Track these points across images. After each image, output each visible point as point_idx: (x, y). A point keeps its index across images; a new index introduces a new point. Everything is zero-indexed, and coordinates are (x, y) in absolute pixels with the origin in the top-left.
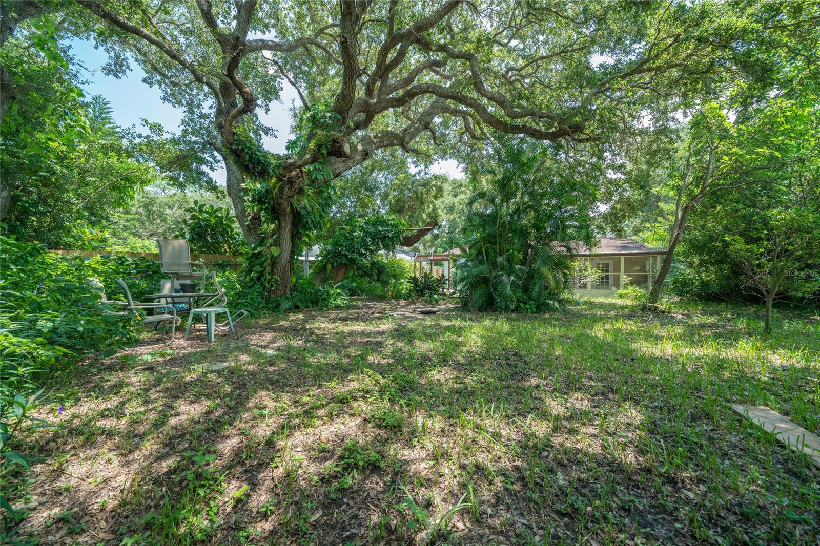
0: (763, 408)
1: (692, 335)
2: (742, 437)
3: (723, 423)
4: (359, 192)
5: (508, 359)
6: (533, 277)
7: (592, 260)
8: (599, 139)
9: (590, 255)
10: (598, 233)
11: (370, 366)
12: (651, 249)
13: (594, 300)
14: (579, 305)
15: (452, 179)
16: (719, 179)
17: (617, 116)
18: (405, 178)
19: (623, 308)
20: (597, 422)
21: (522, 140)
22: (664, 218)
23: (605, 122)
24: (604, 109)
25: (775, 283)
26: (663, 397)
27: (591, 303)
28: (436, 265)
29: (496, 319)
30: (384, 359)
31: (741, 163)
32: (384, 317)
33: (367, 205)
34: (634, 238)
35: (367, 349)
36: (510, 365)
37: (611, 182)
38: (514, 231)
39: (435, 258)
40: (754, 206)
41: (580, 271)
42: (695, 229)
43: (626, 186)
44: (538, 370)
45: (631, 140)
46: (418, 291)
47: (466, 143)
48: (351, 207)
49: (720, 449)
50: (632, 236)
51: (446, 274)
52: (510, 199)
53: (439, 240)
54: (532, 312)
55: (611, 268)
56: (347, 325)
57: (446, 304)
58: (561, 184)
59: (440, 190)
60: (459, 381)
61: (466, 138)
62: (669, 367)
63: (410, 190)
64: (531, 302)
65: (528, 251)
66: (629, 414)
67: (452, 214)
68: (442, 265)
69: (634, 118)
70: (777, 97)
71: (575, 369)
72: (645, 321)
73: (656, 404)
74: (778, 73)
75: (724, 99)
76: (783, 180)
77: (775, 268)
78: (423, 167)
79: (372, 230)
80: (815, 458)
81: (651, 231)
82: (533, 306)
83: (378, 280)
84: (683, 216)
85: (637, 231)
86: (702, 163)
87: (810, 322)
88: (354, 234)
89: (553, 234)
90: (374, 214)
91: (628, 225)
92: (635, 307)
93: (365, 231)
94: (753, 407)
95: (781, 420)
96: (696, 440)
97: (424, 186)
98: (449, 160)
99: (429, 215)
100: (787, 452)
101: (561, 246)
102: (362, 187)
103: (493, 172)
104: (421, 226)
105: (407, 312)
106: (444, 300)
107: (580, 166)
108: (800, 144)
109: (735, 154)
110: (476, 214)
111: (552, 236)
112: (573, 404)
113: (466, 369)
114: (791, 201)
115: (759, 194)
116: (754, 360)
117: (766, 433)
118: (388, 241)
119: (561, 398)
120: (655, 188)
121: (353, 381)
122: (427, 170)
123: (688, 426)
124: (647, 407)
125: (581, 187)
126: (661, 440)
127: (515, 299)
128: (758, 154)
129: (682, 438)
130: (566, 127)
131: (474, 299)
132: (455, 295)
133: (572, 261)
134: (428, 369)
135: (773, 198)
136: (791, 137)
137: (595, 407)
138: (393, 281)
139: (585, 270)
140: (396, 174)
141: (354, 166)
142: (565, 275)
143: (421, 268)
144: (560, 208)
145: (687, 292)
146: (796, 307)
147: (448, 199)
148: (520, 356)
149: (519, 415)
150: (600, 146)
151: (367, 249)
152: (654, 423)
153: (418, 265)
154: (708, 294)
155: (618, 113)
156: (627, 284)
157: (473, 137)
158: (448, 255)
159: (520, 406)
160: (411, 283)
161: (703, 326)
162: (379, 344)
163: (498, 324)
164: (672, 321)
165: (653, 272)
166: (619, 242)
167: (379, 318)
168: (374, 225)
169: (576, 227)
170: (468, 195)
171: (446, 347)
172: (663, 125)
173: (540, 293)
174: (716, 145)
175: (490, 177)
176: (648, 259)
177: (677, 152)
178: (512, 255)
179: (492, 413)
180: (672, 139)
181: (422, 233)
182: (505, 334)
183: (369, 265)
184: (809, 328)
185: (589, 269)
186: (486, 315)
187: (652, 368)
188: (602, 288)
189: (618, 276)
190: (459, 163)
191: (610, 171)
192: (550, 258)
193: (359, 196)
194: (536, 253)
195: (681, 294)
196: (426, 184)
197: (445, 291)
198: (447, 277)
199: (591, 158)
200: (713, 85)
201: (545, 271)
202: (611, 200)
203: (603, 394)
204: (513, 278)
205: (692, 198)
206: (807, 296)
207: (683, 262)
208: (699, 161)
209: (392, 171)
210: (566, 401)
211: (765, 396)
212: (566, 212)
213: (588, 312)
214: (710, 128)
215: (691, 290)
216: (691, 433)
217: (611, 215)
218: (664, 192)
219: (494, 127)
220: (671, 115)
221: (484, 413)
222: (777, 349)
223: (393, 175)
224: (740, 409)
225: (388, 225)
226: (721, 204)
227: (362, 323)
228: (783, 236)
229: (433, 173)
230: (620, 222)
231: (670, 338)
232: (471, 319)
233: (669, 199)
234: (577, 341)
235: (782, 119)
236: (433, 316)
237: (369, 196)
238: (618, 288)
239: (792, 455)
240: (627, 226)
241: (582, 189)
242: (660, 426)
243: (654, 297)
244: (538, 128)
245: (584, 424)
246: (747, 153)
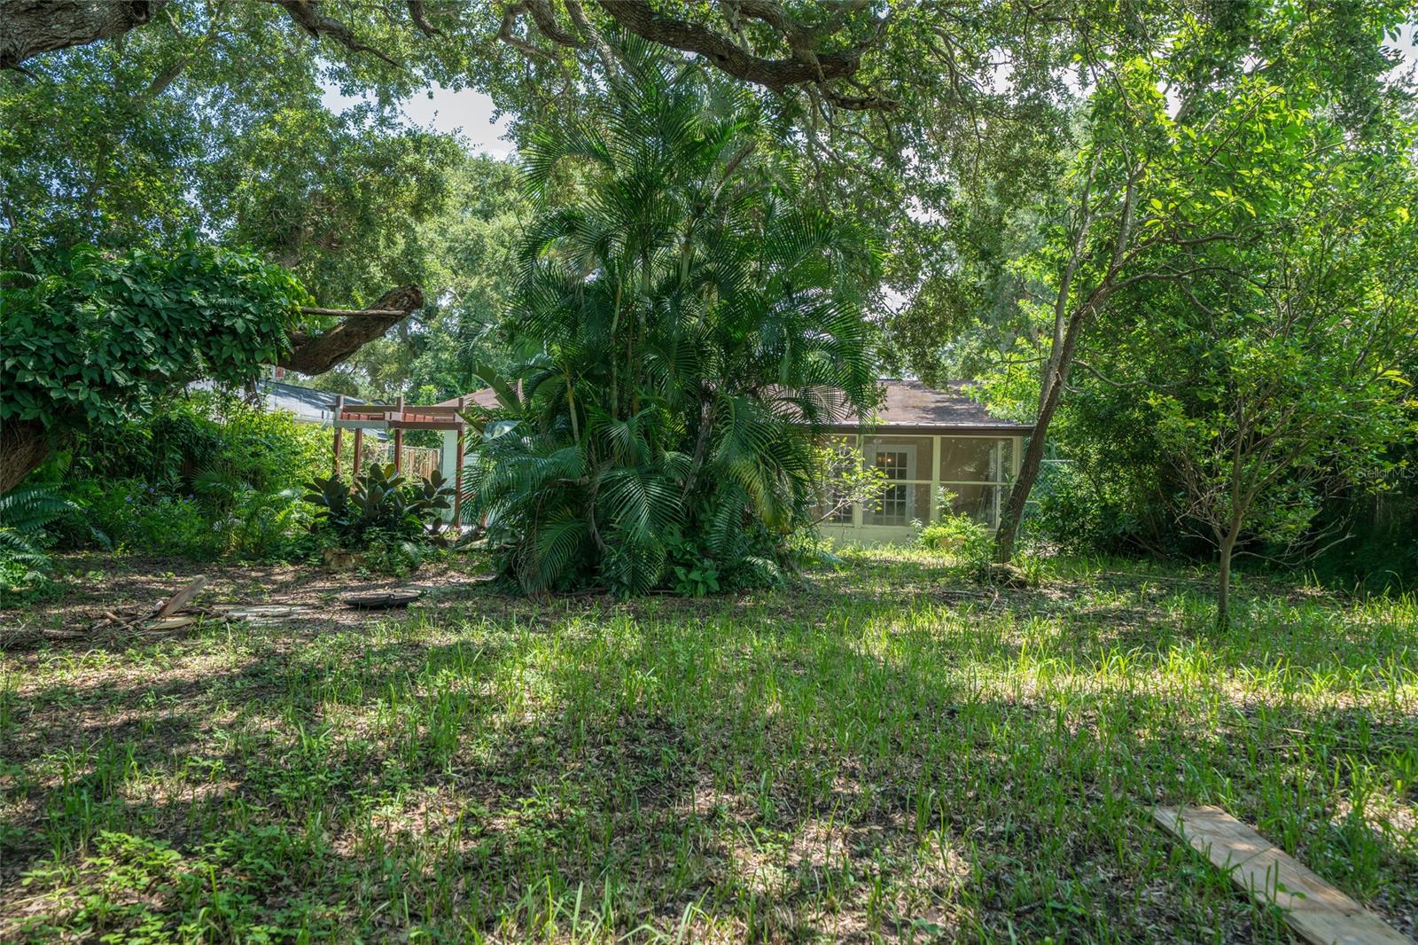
0: (1209, 809)
1: (1080, 640)
2: (1171, 886)
3: (1136, 858)
4: (106, 147)
5: (635, 740)
6: (712, 487)
7: (868, 441)
8: (890, 106)
9: (860, 430)
10: (882, 368)
11: (132, 819)
12: (998, 420)
13: (868, 554)
14: (831, 568)
15: (476, 154)
16: (1145, 254)
17: (938, 51)
18: (302, 126)
19: (934, 574)
20: (864, 899)
21: (690, 68)
22: (1030, 340)
23: (907, 61)
24: (905, 23)
25: (1237, 511)
26: (1016, 806)
27: (859, 563)
28: (416, 440)
29: (603, 619)
30: (197, 783)
31: (1185, 219)
32: (205, 629)
33: (140, 205)
34: (963, 388)
35: (121, 754)
36: (639, 759)
37: (915, 230)
38: (663, 346)
39: (410, 417)
40: (1205, 326)
41: (838, 474)
42: (1093, 374)
43: (948, 246)
44: (717, 765)
45: (965, 124)
46: (344, 531)
47: (522, 47)
48: (68, 200)
49: (1131, 924)
50: (958, 383)
51: (449, 473)
52: (653, 246)
53: (427, 358)
54: (709, 593)
55: (911, 467)
56: (32, 666)
57: (443, 573)
58: (793, 221)
59: (433, 187)
60: (474, 830)
61: (523, 27)
62: (1030, 726)
63: (321, 170)
64: (707, 563)
65: (699, 409)
66: (940, 864)
67: (472, 272)
68: (435, 443)
69: (975, 65)
70: (1256, 71)
71: (815, 751)
72: (984, 609)
73: (1000, 828)
74: (1259, 16)
75: (1160, 56)
76: (1257, 271)
77: (1236, 475)
78: (372, 98)
79: (161, 300)
80: (1294, 914)
81: (1001, 371)
82: (712, 575)
83: (187, 491)
84: (1069, 338)
85: (972, 368)
86: (1111, 209)
87: (1295, 602)
88: (80, 308)
89: (768, 365)
90: (170, 242)
91: (953, 352)
92: (962, 572)
93: (128, 302)
94: (1192, 811)
95: (1241, 834)
96: (1080, 911)
97: (378, 164)
98: (465, 89)
99: (391, 268)
100: (1251, 908)
101: (789, 400)
102: (117, 129)
103: (605, 158)
104: (361, 302)
105: (297, 606)
106: (439, 559)
107: (843, 177)
108: (1288, 192)
109: (1174, 195)
110: (549, 281)
111: (765, 370)
112: (805, 854)
113: (502, 786)
114: (1270, 321)
115: (1216, 298)
116: (1197, 697)
117: (1215, 869)
118: (228, 347)
119: (776, 840)
120: (1015, 259)
121: (47, 888)
122: (387, 111)
123: (1069, 877)
124: (980, 838)
125: (841, 235)
126: (1010, 924)
127: (661, 553)
128: (1215, 201)
129: (1054, 910)
130: (811, 55)
131: (538, 556)
132: (477, 544)
133: (815, 444)
134: (367, 800)
135: (1239, 312)
136: (1274, 172)
137: (861, 855)
138: (246, 493)
139: (850, 471)
140: (267, 104)
141: (81, 40)
142: (798, 482)
143: (359, 451)
144: (788, 288)
145: (1075, 533)
146: (1274, 567)
147: (461, 222)
148: (669, 728)
149: (658, 911)
150: (894, 128)
151: (136, 372)
152: (995, 880)
153: (347, 438)
154: (1116, 539)
155: (939, 42)
156: (946, 511)
157: (547, 28)
158: (456, 410)
159: (662, 884)
160: (320, 502)
161: (1101, 618)
162: (176, 731)
163: (607, 633)
164: (1041, 608)
165: (1004, 479)
166: (930, 398)
167: (182, 634)
168: (174, 280)
169: (828, 347)
170: (528, 219)
171: (438, 719)
172: (1036, 96)
173: (731, 534)
174: (1140, 166)
175: (596, 168)
176: (994, 444)
177: (1061, 172)
178: (656, 419)
179: (575, 918)
180: (1053, 137)
181: (365, 328)
182: (629, 664)
183: (148, 434)
184: (1293, 616)
185: (859, 468)
186: (573, 607)
187: (994, 733)
188: (889, 523)
189: (927, 488)
190: (500, 109)
191: (915, 200)
192: (758, 431)
193: (102, 165)
194: (723, 415)
195: (1060, 537)
196: (382, 160)
197: (443, 528)
198: (450, 483)
199: (872, 157)
200: (1141, 17)
201: (745, 469)
202: (914, 280)
203: (882, 817)
204: (655, 490)
205: (1090, 294)
206: (1290, 541)
207: (1068, 456)
208: (1106, 203)
209: (249, 91)
210: (788, 847)
211: (1214, 781)
212: (804, 301)
213: (851, 589)
214: (1132, 123)
215: (1082, 526)
216: (1074, 893)
217: (913, 320)
218: (1031, 274)
219: (611, 11)
220: (1054, 74)
221: (550, 923)
222: (1238, 666)
223: (255, 107)
224: (1167, 817)
225: (231, 289)
226: (1146, 316)
227: (103, 656)
228: (1251, 403)
229: (407, 125)
230: (934, 343)
231: (1033, 650)
232: (524, 620)
233: (1043, 291)
234: (822, 672)
235: (1261, 127)
236: (396, 618)
237: (149, 171)
238: (926, 523)
239: (1259, 915)
240: (951, 354)
241: (845, 242)
242: (1008, 885)
243: (1004, 544)
244: (738, 42)
245: (831, 910)
246: (1196, 196)
